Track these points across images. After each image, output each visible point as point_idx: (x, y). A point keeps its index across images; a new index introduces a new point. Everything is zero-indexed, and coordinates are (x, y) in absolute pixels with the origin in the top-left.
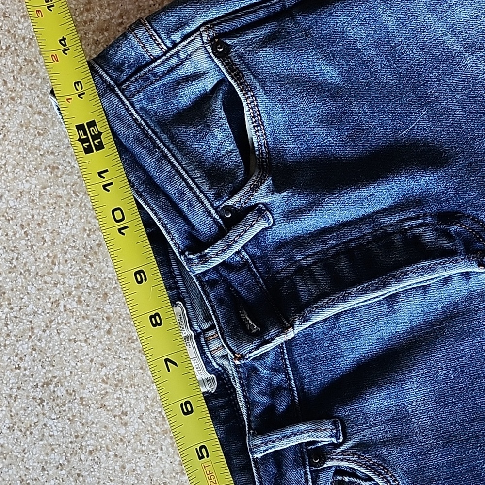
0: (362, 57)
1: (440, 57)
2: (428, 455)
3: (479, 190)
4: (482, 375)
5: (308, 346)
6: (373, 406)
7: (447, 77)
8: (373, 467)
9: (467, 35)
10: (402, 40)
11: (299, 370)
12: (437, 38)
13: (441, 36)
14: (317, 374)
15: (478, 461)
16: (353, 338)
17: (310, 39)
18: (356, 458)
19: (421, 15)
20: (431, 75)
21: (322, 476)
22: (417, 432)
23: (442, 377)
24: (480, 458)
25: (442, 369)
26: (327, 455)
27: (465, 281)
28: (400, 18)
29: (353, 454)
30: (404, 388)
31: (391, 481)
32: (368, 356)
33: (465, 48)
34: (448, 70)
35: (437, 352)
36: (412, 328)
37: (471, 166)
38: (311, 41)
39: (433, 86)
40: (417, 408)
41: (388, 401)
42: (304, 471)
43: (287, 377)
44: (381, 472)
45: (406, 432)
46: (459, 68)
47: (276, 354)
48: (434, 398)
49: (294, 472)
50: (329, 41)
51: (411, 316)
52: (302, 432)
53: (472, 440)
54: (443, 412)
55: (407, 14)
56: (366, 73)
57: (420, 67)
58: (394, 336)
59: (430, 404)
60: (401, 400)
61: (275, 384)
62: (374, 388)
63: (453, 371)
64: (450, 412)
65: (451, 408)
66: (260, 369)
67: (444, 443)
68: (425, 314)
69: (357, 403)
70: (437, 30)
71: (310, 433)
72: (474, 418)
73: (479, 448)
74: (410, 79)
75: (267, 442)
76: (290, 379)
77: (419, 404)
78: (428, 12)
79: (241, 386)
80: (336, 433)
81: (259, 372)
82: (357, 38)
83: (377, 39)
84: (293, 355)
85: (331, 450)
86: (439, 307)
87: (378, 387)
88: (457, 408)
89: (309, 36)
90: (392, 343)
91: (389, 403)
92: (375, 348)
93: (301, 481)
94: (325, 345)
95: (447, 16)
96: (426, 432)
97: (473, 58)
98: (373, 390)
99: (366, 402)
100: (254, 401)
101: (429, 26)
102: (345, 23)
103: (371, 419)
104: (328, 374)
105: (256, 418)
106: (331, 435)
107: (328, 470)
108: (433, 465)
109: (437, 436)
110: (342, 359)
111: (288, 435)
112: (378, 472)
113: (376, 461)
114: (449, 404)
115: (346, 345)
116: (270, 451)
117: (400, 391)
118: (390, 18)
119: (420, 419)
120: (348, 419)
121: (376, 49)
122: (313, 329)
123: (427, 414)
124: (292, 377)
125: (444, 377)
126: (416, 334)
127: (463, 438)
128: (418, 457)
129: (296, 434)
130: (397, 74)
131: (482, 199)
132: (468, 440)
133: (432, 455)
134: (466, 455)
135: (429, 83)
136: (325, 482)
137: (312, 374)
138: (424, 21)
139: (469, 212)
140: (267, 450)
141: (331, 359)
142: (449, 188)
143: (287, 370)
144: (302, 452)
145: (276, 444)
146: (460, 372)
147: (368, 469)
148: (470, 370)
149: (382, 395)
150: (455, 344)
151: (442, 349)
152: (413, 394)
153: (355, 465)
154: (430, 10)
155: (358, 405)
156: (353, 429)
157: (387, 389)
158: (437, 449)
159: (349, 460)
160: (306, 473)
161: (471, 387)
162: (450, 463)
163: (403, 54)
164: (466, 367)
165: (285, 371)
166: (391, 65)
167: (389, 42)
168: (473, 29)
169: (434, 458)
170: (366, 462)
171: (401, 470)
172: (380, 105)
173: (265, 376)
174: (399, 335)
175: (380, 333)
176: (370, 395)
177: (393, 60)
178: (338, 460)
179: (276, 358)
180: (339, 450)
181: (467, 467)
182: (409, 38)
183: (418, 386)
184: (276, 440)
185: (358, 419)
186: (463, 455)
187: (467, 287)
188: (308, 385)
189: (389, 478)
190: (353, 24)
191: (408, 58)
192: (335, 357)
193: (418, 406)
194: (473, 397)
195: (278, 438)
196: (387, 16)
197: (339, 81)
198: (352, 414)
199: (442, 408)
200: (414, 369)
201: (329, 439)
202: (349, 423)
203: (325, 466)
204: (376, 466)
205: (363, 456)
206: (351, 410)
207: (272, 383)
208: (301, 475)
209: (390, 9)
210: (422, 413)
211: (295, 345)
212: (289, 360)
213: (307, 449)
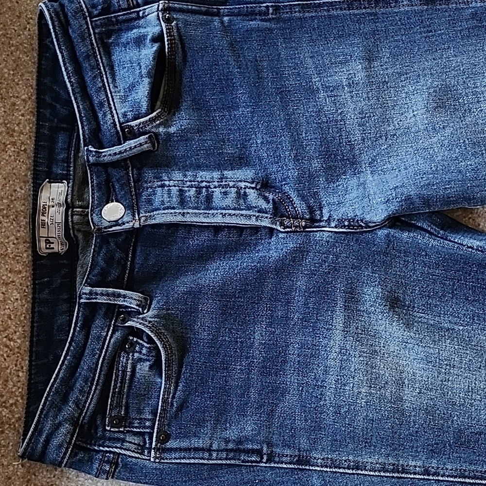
26: (131, 318)
27: (270, 236)
31: (169, 348)
42: (110, 323)
43: (127, 258)
44: (164, 340)
80: (144, 305)
85: (135, 315)
100: (97, 265)
105: (93, 277)
113: (163, 332)
116: (93, 301)
124: (130, 259)
143: (129, 253)
145: (99, 297)
147: (156, 335)
153: (148, 329)
159: (145, 325)
160: (111, 326)
170: (156, 330)
178: (137, 322)
180: (140, 316)
184: (99, 294)
187: (270, 241)
188: (139, 269)
189: (167, 346)
203: (126, 324)
212: (133, 247)
213: (118, 309)
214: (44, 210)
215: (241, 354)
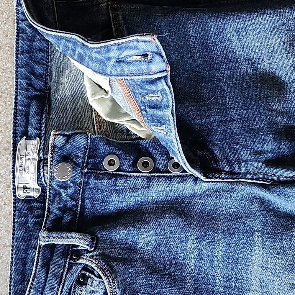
0: (190, 42)
1: (231, 59)
2: (139, 276)
3: (220, 137)
4: (185, 242)
5: (95, 191)
6: (118, 237)
7: (229, 71)
8: (104, 270)
9: (249, 54)
10: (214, 41)
11: (85, 203)
12: (233, 48)
13: (236, 48)
14: (94, 209)
15: (166, 290)
16: (121, 195)
17: (165, 20)
18: (97, 262)
19: (230, 32)
20: (222, 66)
21: (74, 267)
22: (138, 261)
23: (162, 234)
24: (168, 288)
25: (164, 229)
26: (82, 256)
27: (194, 185)
28: (218, 29)
29: (96, 259)
30: (139, 233)
31: (111, 282)
32: (127, 209)
33: (245, 60)
34: (232, 68)
35: (165, 219)
36: (157, 202)
37: (222, 122)
38: (166, 21)
39: (220, 72)
40: (143, 247)
41: (127, 237)
42: (65, 261)
43: (77, 205)
44: (107, 275)
45: (132, 258)
46: (238, 69)
47: (75, 190)
48: (154, 245)
49: (59, 259)
50: (175, 25)
51: (158, 194)
52: (72, 238)
53: (167, 276)
54: (157, 254)
55: (223, 28)
56: (188, 51)
57: (218, 60)
58: (145, 203)
59: (151, 247)
60: (135, 240)
61: (69, 206)
62: (122, 227)
63: (170, 233)
64: (161, 256)
65: (162, 253)
66: (63, 195)
67: (150, 272)
68: (167, 196)
69: (110, 232)
70: (235, 44)
71: (77, 239)
72: (173, 264)
73: (169, 282)
74: (210, 64)
75: (50, 237)
76: (78, 206)
77: (145, 245)
78: (234, 32)
79: (49, 201)
80: (91, 244)
81: (62, 196)
82: (191, 30)
83: (202, 35)
84: (85, 194)
85: (85, 253)
86: (176, 195)
87: (125, 227)
88: (165, 255)
89: (166, 18)
90: (143, 207)
91: (128, 239)
92: (132, 206)
93: (61, 266)
94: (104, 194)
95: (243, 39)
96: (143, 262)
97: (247, 66)
98: (121, 228)
99: (115, 233)
100: (53, 212)
101: (231, 40)
102: (188, 19)
103: (114, 244)
104: (100, 211)
105: (50, 222)
106: (88, 244)
107: (79, 265)
108: (140, 283)
109: (148, 267)
110: (111, 205)
111: (64, 237)
112: (106, 274)
113: (107, 267)
114: (161, 251)
115: (116, 198)
116: (50, 243)
117: (136, 234)
118: (213, 27)
119: (143, 254)
120: (101, 239)
121: (199, 41)
122: (101, 182)
123: (147, 253)
124: (79, 205)
125: (164, 234)
126: (157, 205)
127: (162, 273)
128: (133, 275)
129: (68, 238)
130: (204, 58)
131: (219, 142)
132: (164, 275)
133: (142, 277)
134: (160, 284)
135: (219, 70)
136: (75, 271)
137: (91, 208)
138: (230, 36)
139: (211, 147)
140: (48, 241)
141: (105, 203)
142: (205, 131)
143: (79, 201)
144: (68, 250)
145: (55, 239)
146: (173, 235)
147: (101, 271)
148: (179, 236)
149: (125, 233)
150: (176, 218)
151: (168, 218)
152: (143, 238)
153: (95, 266)
154: (235, 32)
155: (110, 233)
156: (102, 246)
157: (129, 230)
158: (145, 274)
159: (92, 262)
160: (66, 263)
161: (177, 246)
162: (150, 285)
163: (212, 49)
164: (177, 233)
165: (77, 201)
166: (203, 52)
167: (207, 40)
168: (254, 51)
169: (142, 279)
170: (101, 266)
171: (120, 279)
172: (188, 72)
173: (65, 200)
174: (148, 203)
175: (137, 198)
176: (118, 230)
177: (205, 50)
178: (86, 260)
179: (74, 192)
180: (89, 254)
181: (159, 291)
182: (218, 42)
183: (147, 235)
184: (56, 237)
185: (107, 241)
186: (159, 283)
187: (194, 188)
188: (87, 213)
189: (110, 280)
190: (192, 21)
191: (214, 53)
192: (107, 203)
193: (144, 246)
194: (176, 252)
195: (57, 236)
196: (212, 25)
197: (172, 49)
198: (104, 237)
199: (157, 252)
200: (148, 224)
201: (86, 246)
202: (101, 242)
203: (78, 262)
204: (106, 270)
205: (101, 262)
206: (105, 234)
207: (67, 205)
208: (63, 263)
209: (215, 22)
210: (145, 251)
211: (88, 188)
212: (82, 195)
213: (72, 249)
214: (22, 162)
215: (175, 285)
